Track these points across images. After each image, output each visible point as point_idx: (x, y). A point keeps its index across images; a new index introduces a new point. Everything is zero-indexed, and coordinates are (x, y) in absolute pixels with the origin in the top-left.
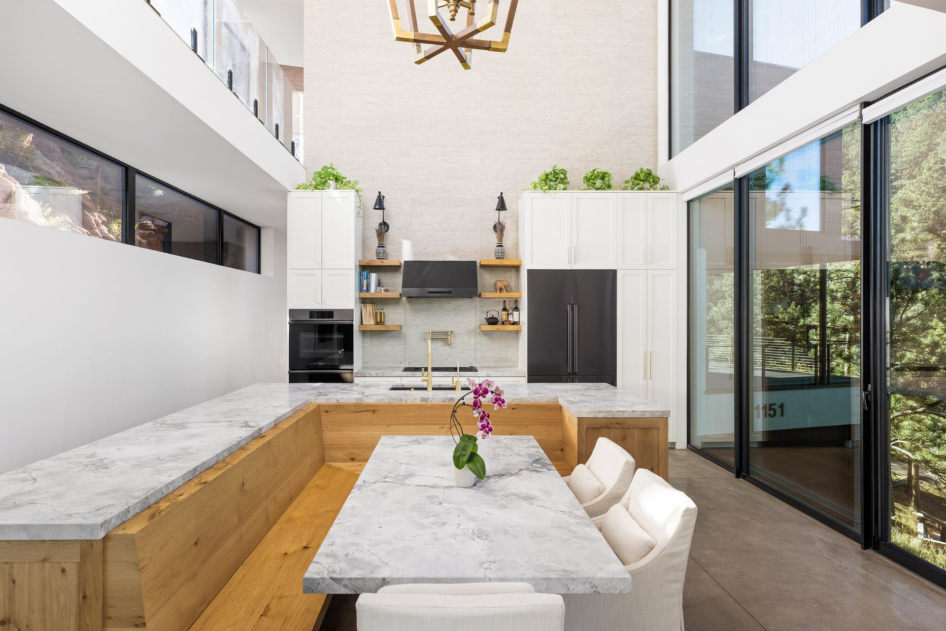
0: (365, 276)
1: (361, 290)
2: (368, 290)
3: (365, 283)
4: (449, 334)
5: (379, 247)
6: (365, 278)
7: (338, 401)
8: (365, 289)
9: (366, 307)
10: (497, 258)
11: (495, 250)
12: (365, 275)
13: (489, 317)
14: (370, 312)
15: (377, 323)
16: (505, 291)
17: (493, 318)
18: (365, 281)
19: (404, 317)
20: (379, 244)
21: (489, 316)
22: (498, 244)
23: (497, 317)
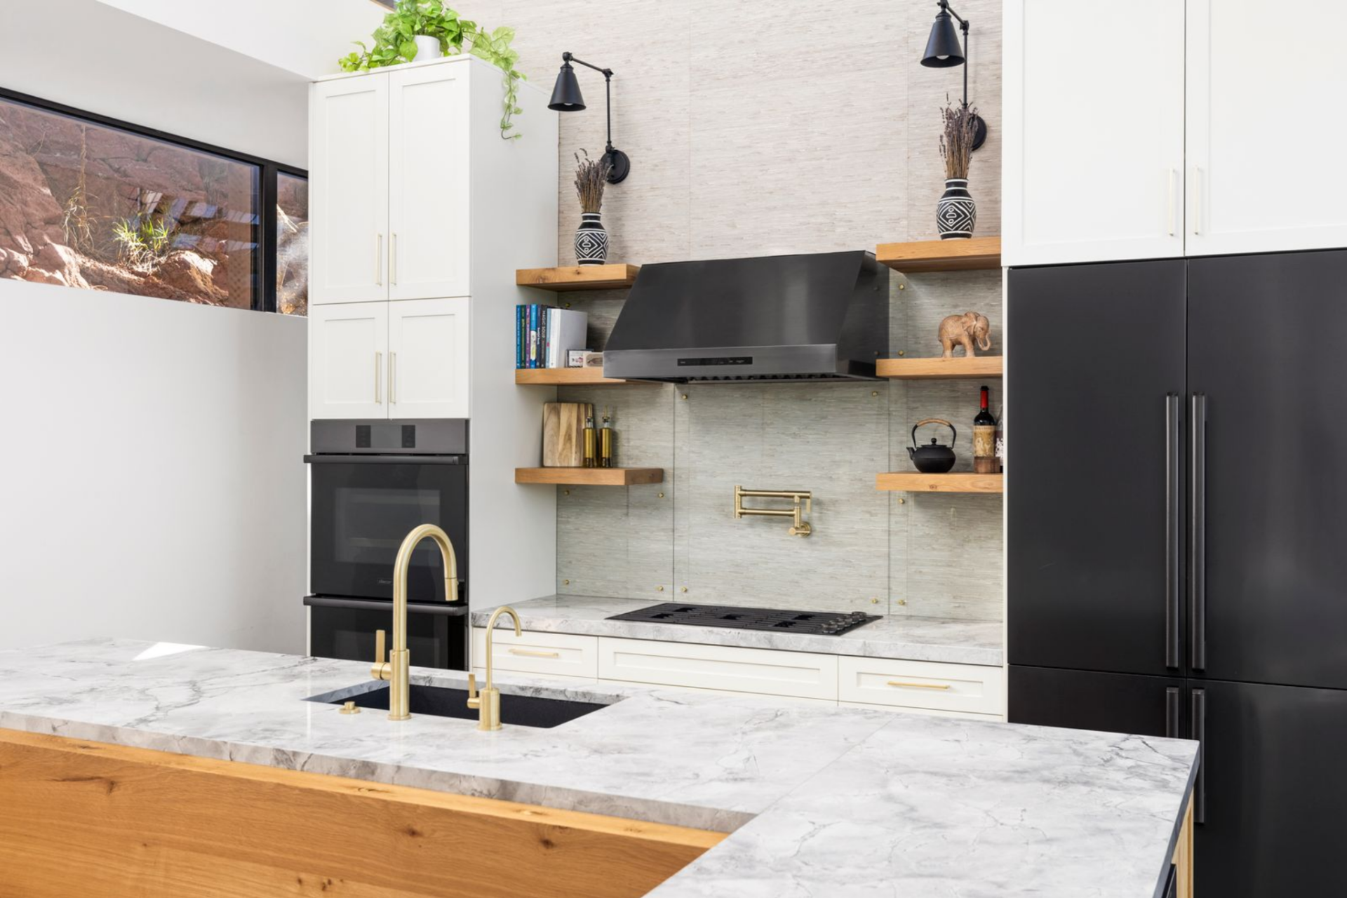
0: (534, 318)
1: (523, 362)
2: (541, 361)
3: (533, 339)
4: (797, 500)
5: (585, 226)
6: (534, 324)
7: (54, 729)
8: (533, 357)
9: (558, 414)
10: (944, 237)
11: (941, 206)
12: (534, 314)
13: (920, 444)
14: (569, 427)
15: (586, 464)
16: (970, 353)
17: (934, 447)
18: (533, 333)
19: (671, 445)
20: (585, 218)
21: (923, 439)
22: (948, 185)
23: (949, 444)
